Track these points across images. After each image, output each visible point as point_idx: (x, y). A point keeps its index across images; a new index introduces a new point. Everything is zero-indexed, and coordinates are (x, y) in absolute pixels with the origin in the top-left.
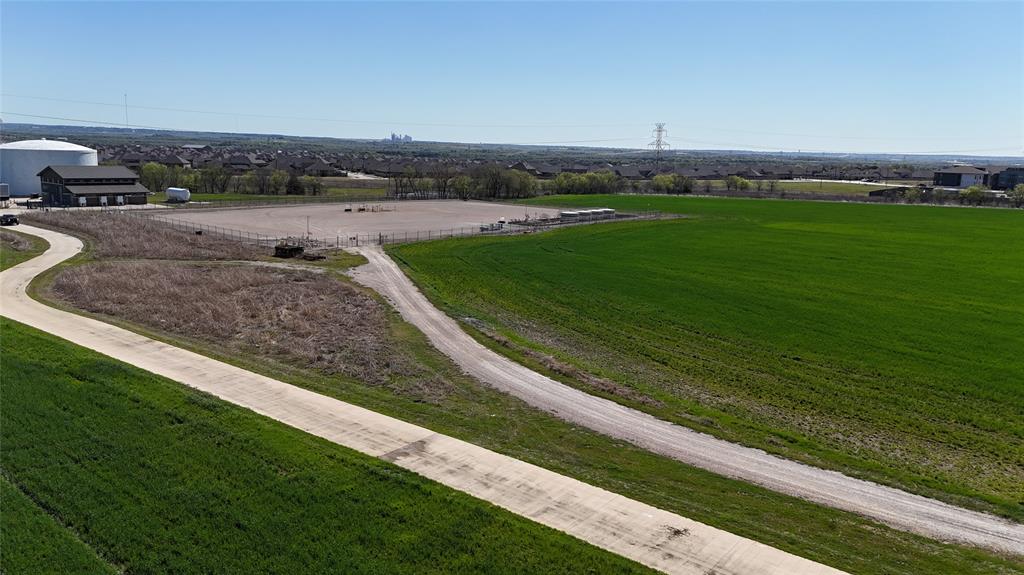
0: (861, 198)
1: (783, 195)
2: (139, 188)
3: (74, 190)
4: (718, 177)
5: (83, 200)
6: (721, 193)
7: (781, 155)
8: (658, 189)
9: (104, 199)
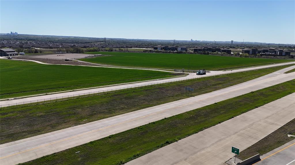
0: (142, 52)
1: (129, 52)
2: (16, 53)
3: (8, 53)
4: (117, 48)
5: (9, 55)
6: (118, 51)
7: (133, 40)
8: (106, 51)
9: (12, 55)
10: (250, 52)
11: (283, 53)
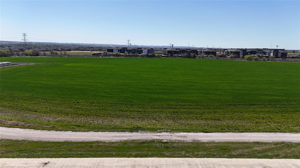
0: (90, 56)
1: (69, 56)
4: (48, 51)
6: (49, 56)
7: (66, 44)
8: (27, 55)
10: (241, 53)
11: (279, 54)
